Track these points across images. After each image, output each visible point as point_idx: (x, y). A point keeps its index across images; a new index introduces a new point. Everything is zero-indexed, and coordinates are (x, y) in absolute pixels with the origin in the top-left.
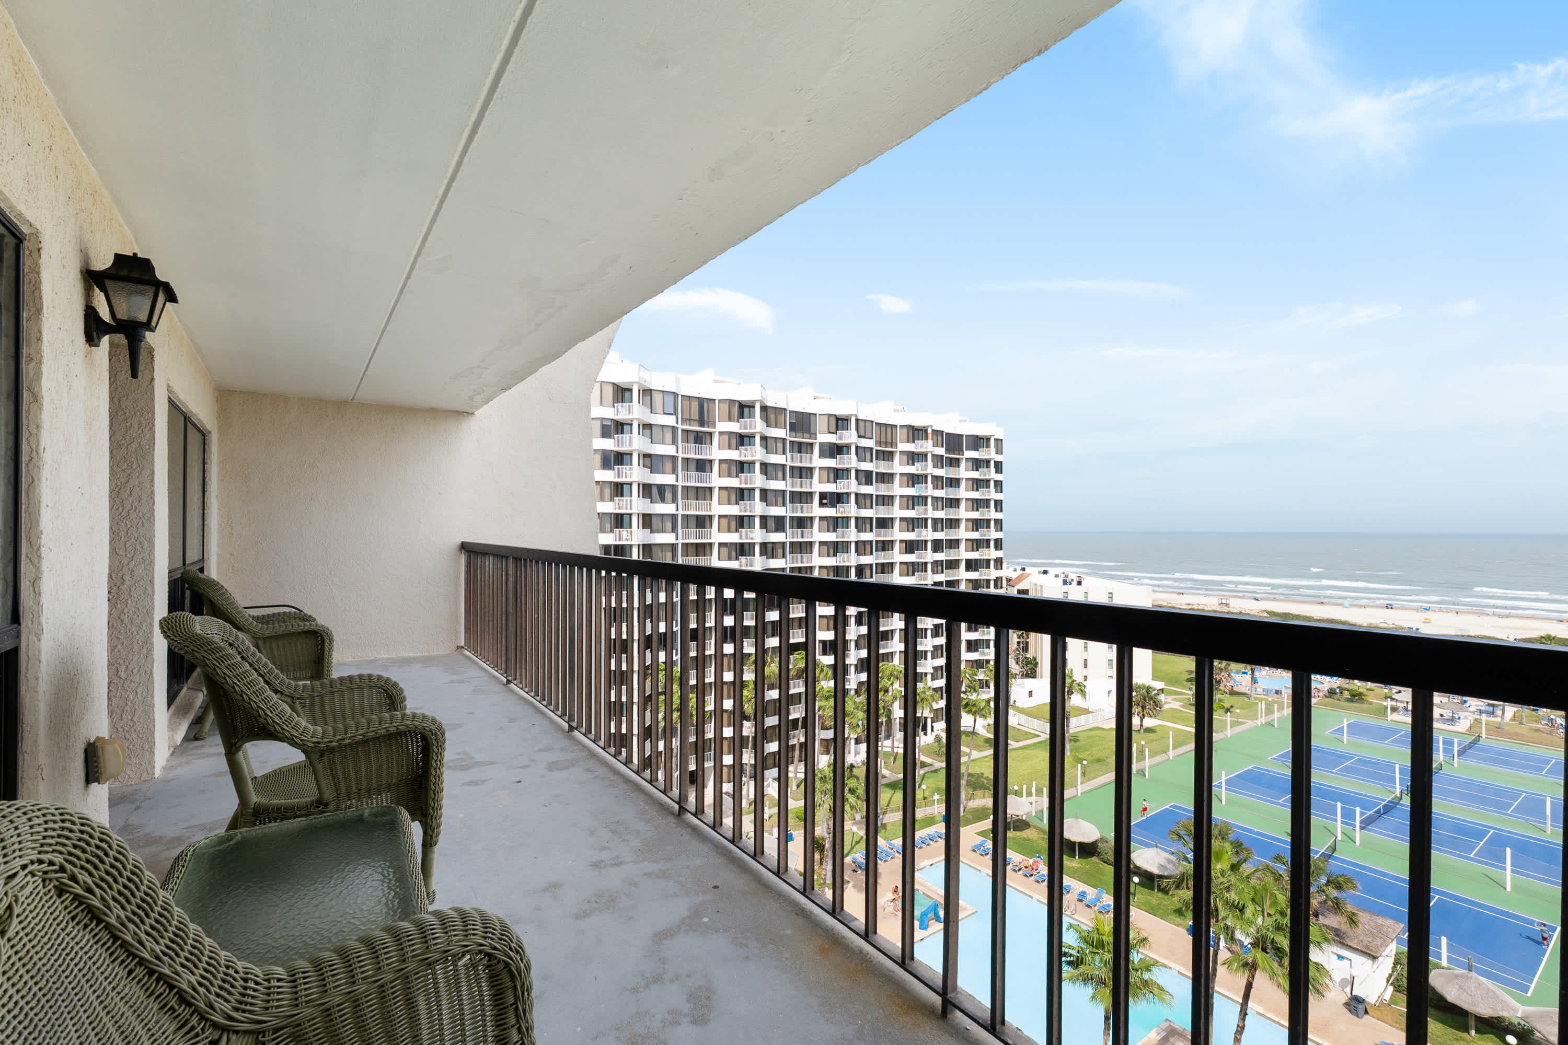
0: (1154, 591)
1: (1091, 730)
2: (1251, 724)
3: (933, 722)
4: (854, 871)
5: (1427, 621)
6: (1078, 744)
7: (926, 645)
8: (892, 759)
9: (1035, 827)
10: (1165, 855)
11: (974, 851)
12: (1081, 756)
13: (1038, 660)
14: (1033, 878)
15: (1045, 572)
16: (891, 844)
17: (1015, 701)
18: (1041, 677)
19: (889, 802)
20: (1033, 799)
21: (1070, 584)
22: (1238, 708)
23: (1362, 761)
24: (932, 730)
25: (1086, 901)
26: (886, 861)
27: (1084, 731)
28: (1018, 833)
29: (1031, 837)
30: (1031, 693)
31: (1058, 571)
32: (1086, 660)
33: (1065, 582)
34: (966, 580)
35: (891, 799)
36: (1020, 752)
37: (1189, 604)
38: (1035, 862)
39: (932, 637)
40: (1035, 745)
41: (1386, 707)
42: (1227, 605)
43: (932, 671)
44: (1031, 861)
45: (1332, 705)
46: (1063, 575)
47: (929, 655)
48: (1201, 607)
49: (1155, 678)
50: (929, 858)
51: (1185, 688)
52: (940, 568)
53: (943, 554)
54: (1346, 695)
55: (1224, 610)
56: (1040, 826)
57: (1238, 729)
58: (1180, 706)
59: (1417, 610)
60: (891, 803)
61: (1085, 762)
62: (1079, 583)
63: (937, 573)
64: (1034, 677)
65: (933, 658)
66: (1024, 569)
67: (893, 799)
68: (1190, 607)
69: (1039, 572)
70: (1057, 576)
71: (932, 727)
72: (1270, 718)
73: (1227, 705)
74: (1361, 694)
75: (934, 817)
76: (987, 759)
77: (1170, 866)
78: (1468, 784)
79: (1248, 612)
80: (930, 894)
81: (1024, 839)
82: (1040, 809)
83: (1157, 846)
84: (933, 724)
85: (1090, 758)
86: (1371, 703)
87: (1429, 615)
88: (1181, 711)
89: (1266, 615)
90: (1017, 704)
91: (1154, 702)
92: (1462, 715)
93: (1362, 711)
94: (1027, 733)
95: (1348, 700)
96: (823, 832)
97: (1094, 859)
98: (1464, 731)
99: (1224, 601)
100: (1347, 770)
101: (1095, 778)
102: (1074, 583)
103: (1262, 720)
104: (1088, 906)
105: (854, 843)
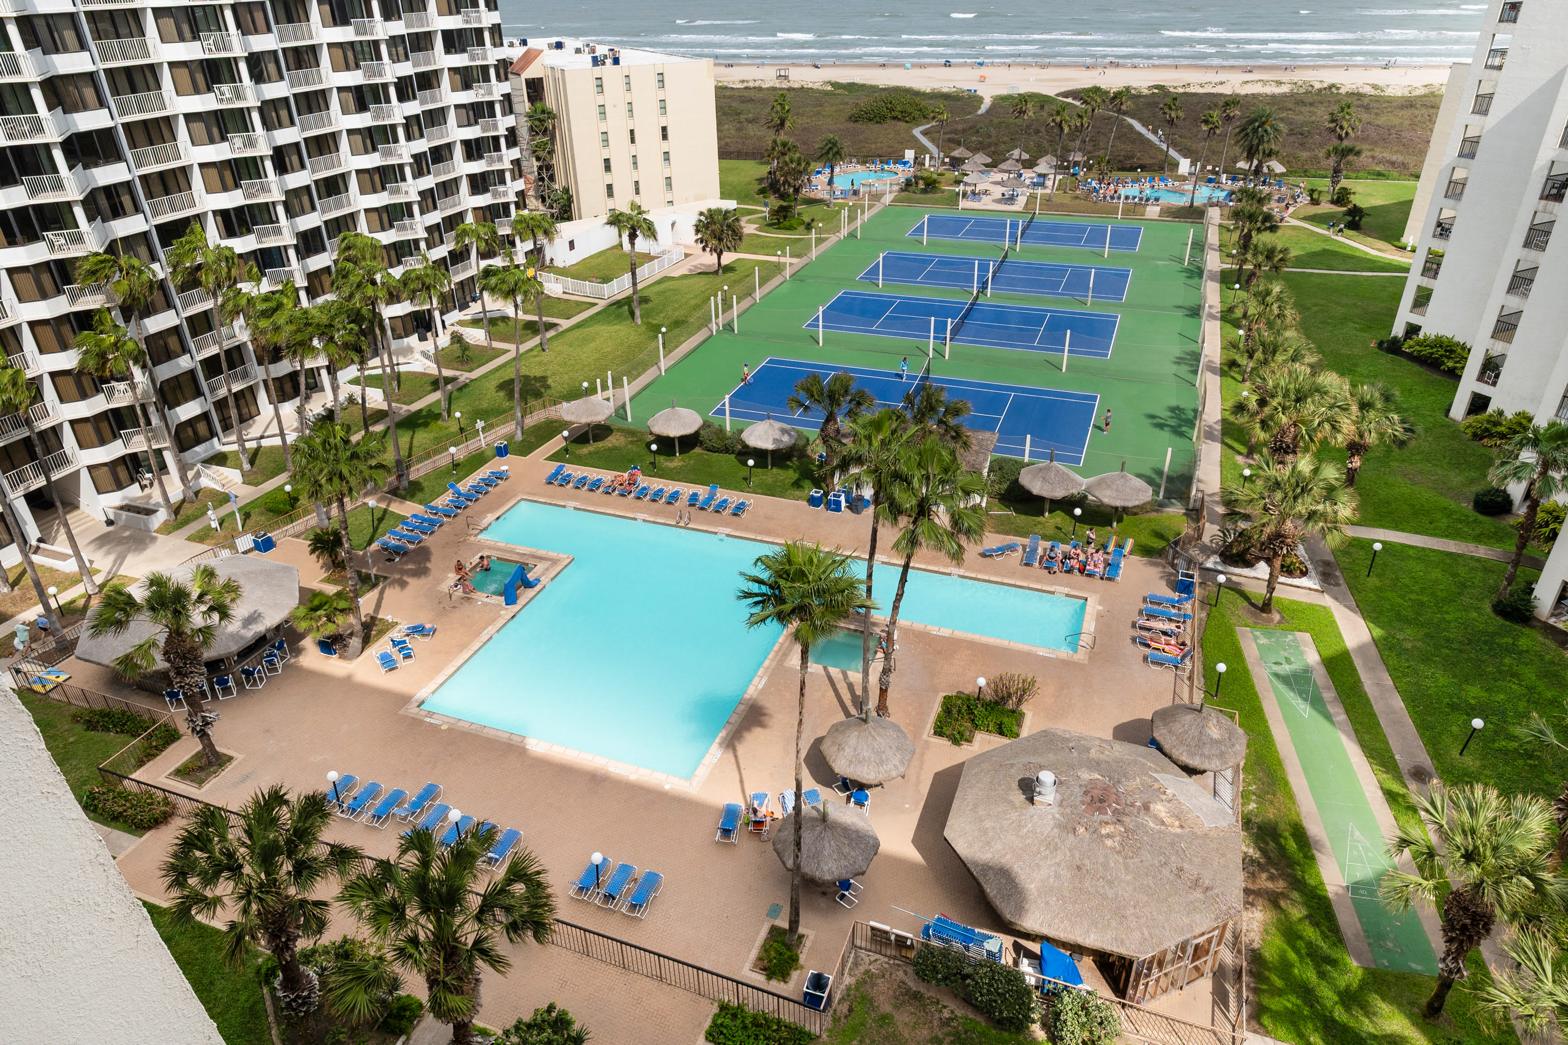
0: (715, 65)
1: (659, 282)
2: (833, 239)
3: (442, 314)
4: (389, 560)
5: (983, 79)
6: (650, 305)
7: (407, 193)
8: (395, 384)
9: (619, 430)
10: (778, 425)
11: (550, 483)
12: (655, 322)
13: (573, 192)
14: (632, 495)
15: (559, 46)
16: (432, 508)
17: (552, 260)
18: (580, 218)
19: (411, 449)
20: (610, 393)
21: (604, 64)
22: (820, 221)
23: (942, 263)
24: (444, 327)
25: (698, 504)
26: (432, 533)
27: (649, 286)
28: (600, 444)
29: (617, 443)
30: (572, 245)
31: (579, 43)
32: (637, 183)
33: (596, 61)
34: (449, 69)
35: (411, 443)
36: (577, 333)
37: (743, 81)
38: (632, 475)
39: (414, 177)
40: (592, 318)
41: (958, 194)
42: (786, 77)
43: (426, 235)
44: (626, 475)
45: (909, 200)
46: (587, 49)
47: (416, 209)
48: (757, 84)
49: (724, 195)
50: (491, 510)
51: (757, 203)
52: (400, 49)
53: (401, 23)
54: (921, 185)
55: (784, 86)
56: (625, 426)
57: (824, 246)
58: (756, 229)
59: (972, 65)
60: (414, 449)
61: (664, 330)
62: (616, 61)
63: (399, 61)
64: (570, 219)
65: (422, 213)
66: (524, 43)
67: (415, 443)
68: (745, 85)
69: (550, 46)
70: (578, 51)
71: (443, 322)
72: (853, 227)
73: (807, 219)
74: (935, 181)
75: (483, 452)
76: (535, 353)
77: (786, 438)
78: (1028, 268)
79: (810, 86)
80: (507, 556)
81: (610, 450)
82: (620, 403)
83: (769, 417)
84: (444, 317)
85: (667, 322)
86: (943, 191)
87: (983, 71)
88: (758, 236)
89: (829, 88)
90: (555, 264)
91: (734, 231)
92: (1020, 190)
93: (936, 202)
94: (578, 304)
95: (924, 191)
96: (321, 520)
97: (697, 450)
98: (1021, 209)
99: (783, 73)
100: (931, 276)
101: (677, 347)
102: (609, 61)
103: (844, 232)
104: (702, 509)
105: (376, 522)
